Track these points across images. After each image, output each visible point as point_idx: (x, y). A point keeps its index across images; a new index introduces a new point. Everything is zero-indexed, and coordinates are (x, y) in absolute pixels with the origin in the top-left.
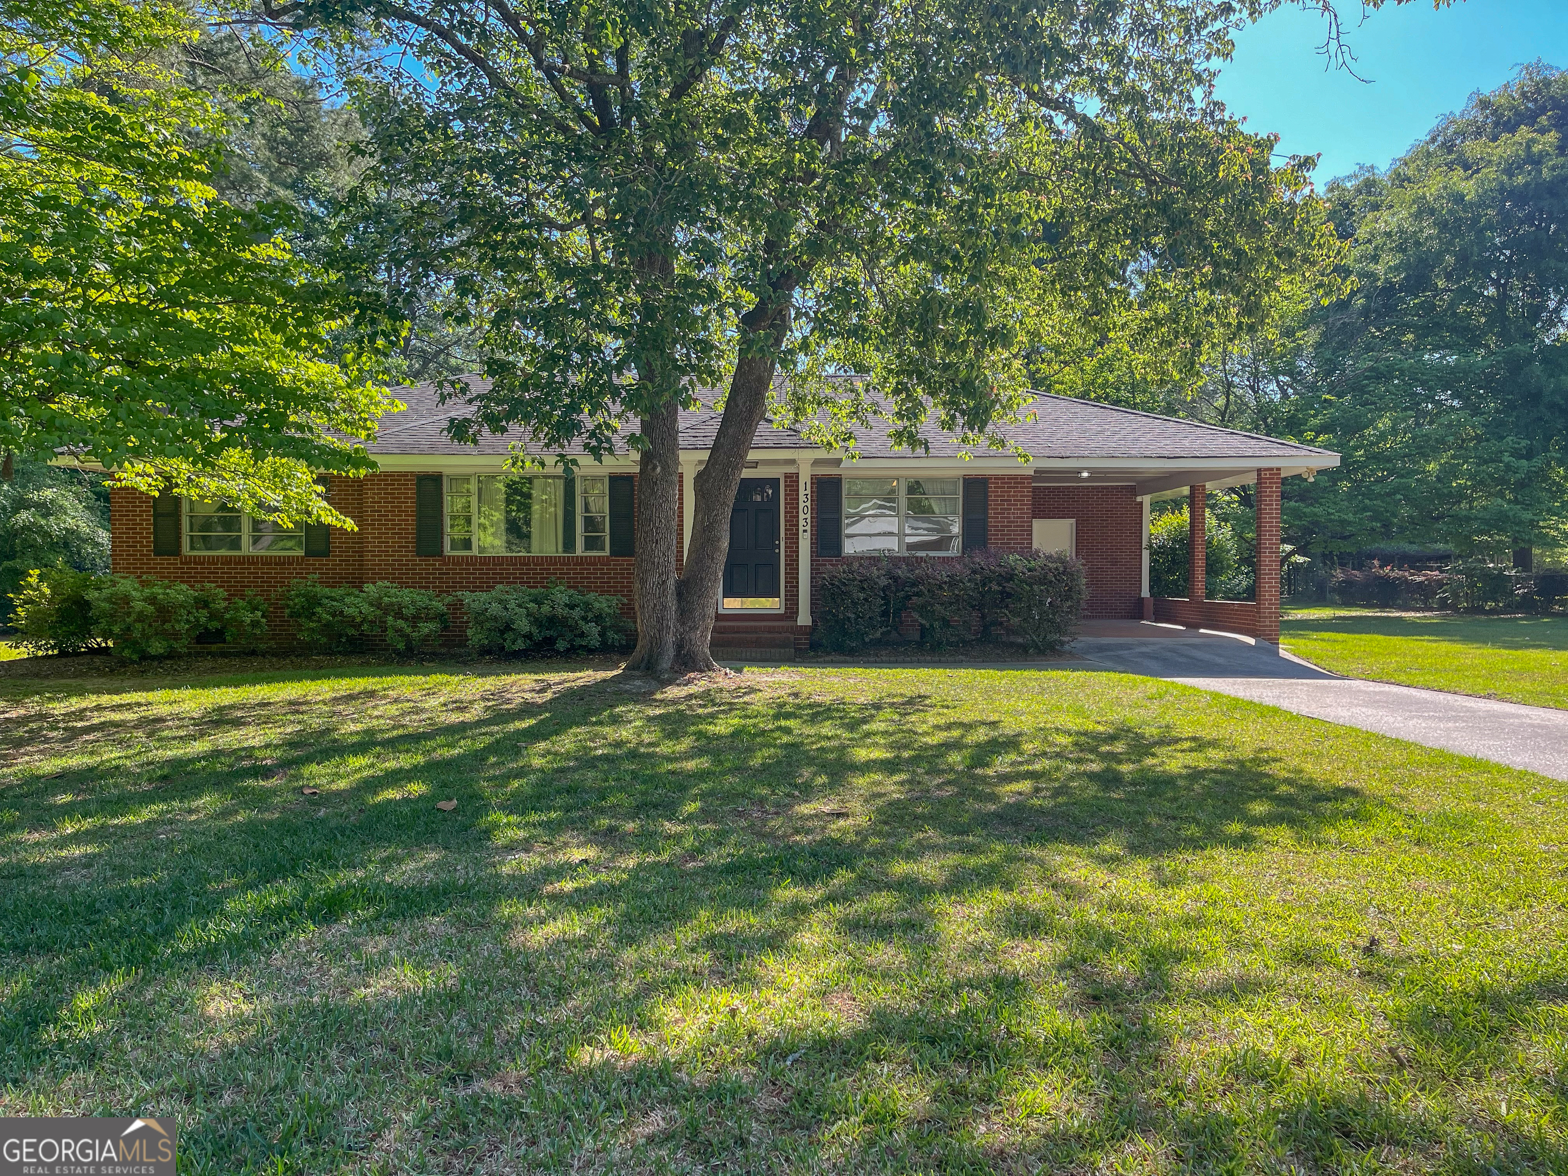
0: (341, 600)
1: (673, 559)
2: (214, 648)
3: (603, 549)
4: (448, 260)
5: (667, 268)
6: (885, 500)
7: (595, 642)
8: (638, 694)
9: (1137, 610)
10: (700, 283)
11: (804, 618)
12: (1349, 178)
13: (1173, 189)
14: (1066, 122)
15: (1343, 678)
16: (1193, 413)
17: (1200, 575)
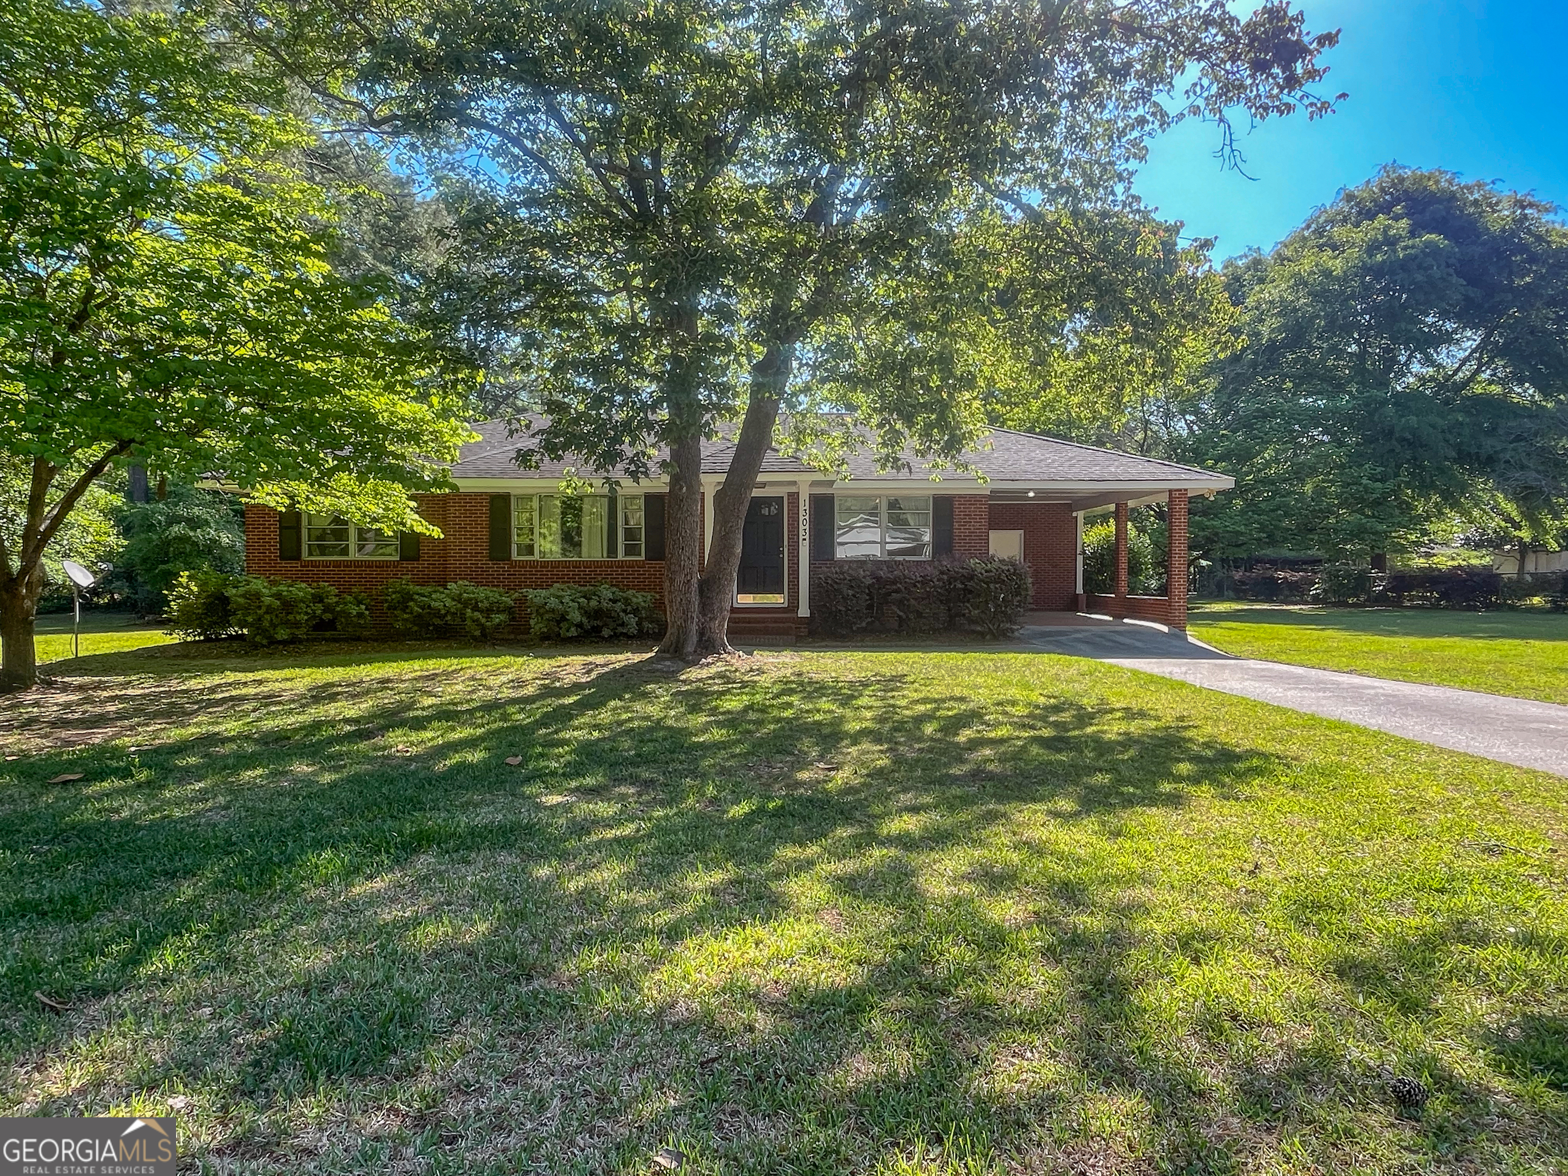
0: (429, 596)
1: (696, 563)
2: (328, 634)
3: (640, 555)
4: (515, 320)
5: (691, 328)
6: (871, 514)
7: (634, 630)
8: (667, 672)
9: (1072, 604)
10: (718, 338)
11: (804, 611)
12: (1241, 257)
13: (1101, 264)
14: (1014, 210)
15: (1236, 658)
16: (1118, 446)
17: (1123, 575)
